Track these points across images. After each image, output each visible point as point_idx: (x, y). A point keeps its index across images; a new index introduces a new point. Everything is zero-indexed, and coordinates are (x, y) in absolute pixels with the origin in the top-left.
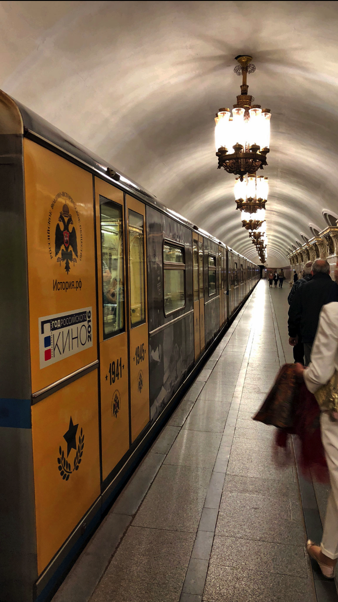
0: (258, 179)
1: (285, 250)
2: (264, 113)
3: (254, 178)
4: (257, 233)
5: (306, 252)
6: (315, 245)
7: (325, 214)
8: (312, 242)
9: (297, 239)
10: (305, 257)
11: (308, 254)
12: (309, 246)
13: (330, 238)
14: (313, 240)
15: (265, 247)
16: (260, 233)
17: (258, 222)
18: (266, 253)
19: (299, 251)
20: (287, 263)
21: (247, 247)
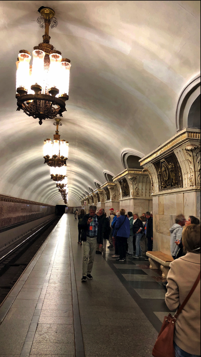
0: (61, 142)
1: (79, 197)
2: (64, 62)
3: (58, 141)
4: (61, 185)
5: (91, 198)
6: (97, 194)
7: (105, 174)
8: (96, 192)
9: (86, 190)
10: (90, 201)
11: (93, 199)
12: (93, 195)
13: (107, 189)
14: (96, 190)
15: (67, 194)
16: (63, 184)
17: (62, 176)
18: (68, 198)
19: (87, 197)
20: (80, 204)
21: (56, 194)
